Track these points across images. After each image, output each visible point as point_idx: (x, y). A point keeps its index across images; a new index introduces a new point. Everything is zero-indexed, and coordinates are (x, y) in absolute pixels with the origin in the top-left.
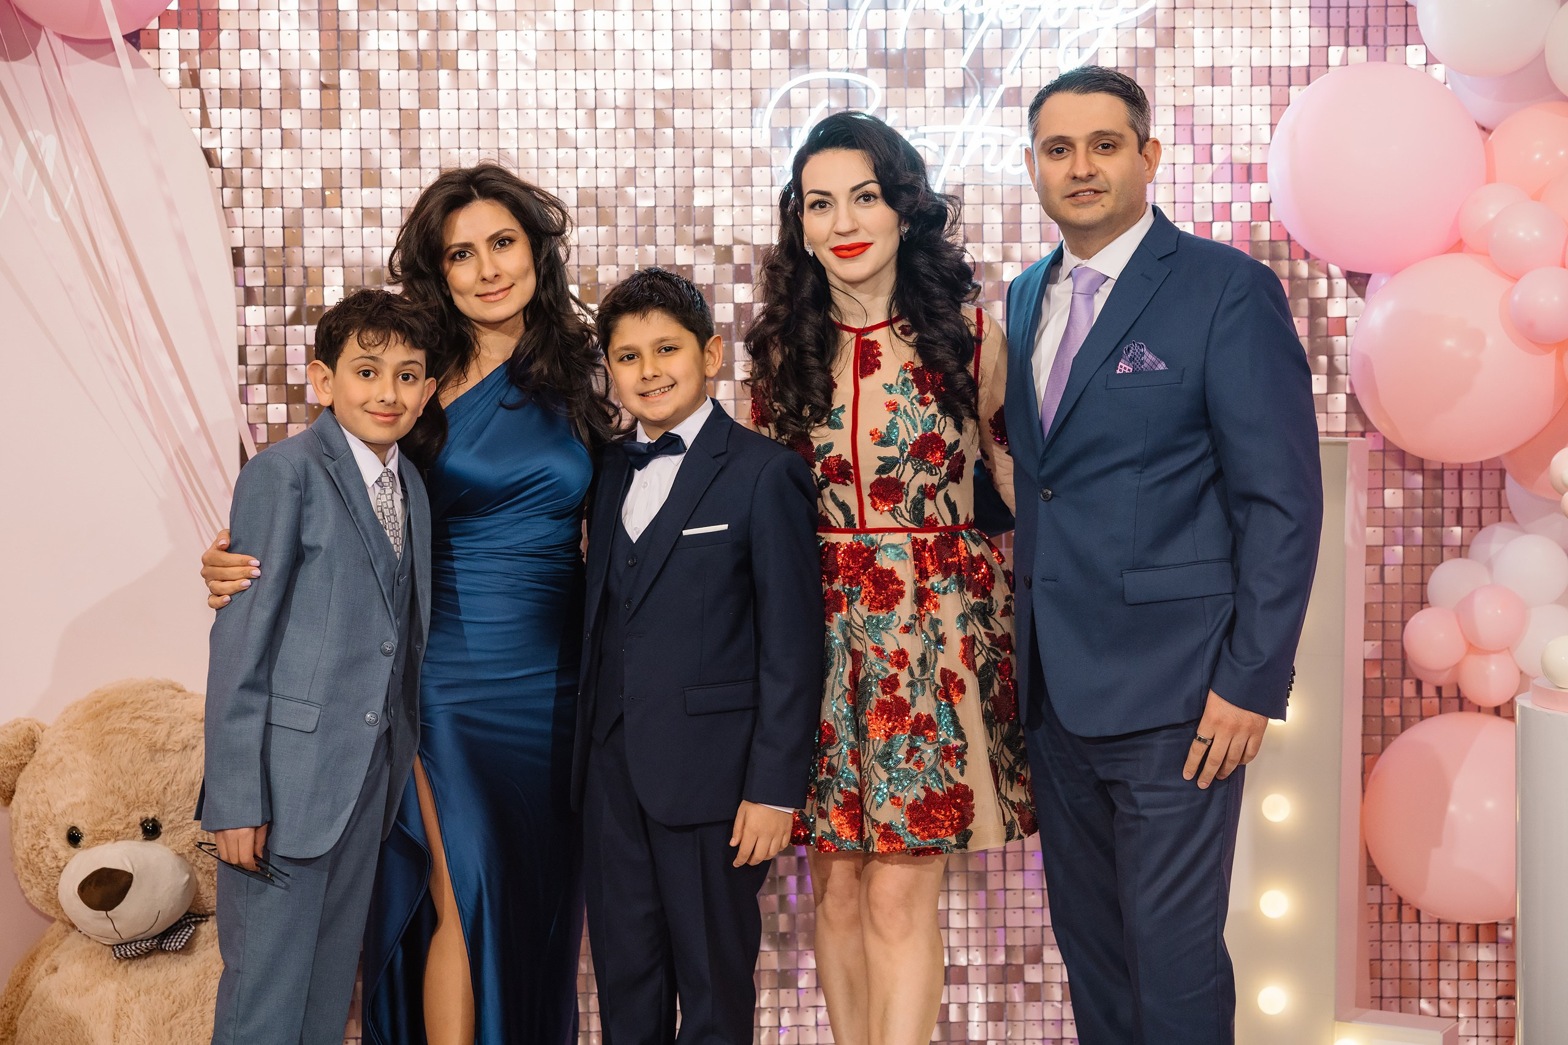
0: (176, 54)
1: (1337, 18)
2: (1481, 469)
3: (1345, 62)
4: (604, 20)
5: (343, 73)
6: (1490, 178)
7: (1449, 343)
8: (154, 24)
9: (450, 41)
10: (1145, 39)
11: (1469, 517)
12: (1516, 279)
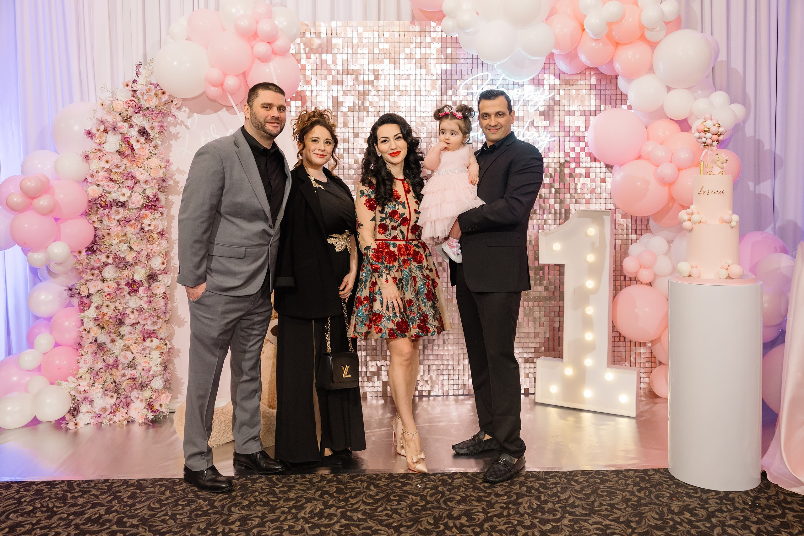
0: (295, 108)
1: (603, 97)
2: (642, 219)
3: (605, 109)
4: (407, 98)
5: (339, 113)
6: (648, 139)
7: (639, 184)
8: (289, 100)
9: (367, 104)
10: (552, 103)
11: (639, 232)
12: (658, 166)
